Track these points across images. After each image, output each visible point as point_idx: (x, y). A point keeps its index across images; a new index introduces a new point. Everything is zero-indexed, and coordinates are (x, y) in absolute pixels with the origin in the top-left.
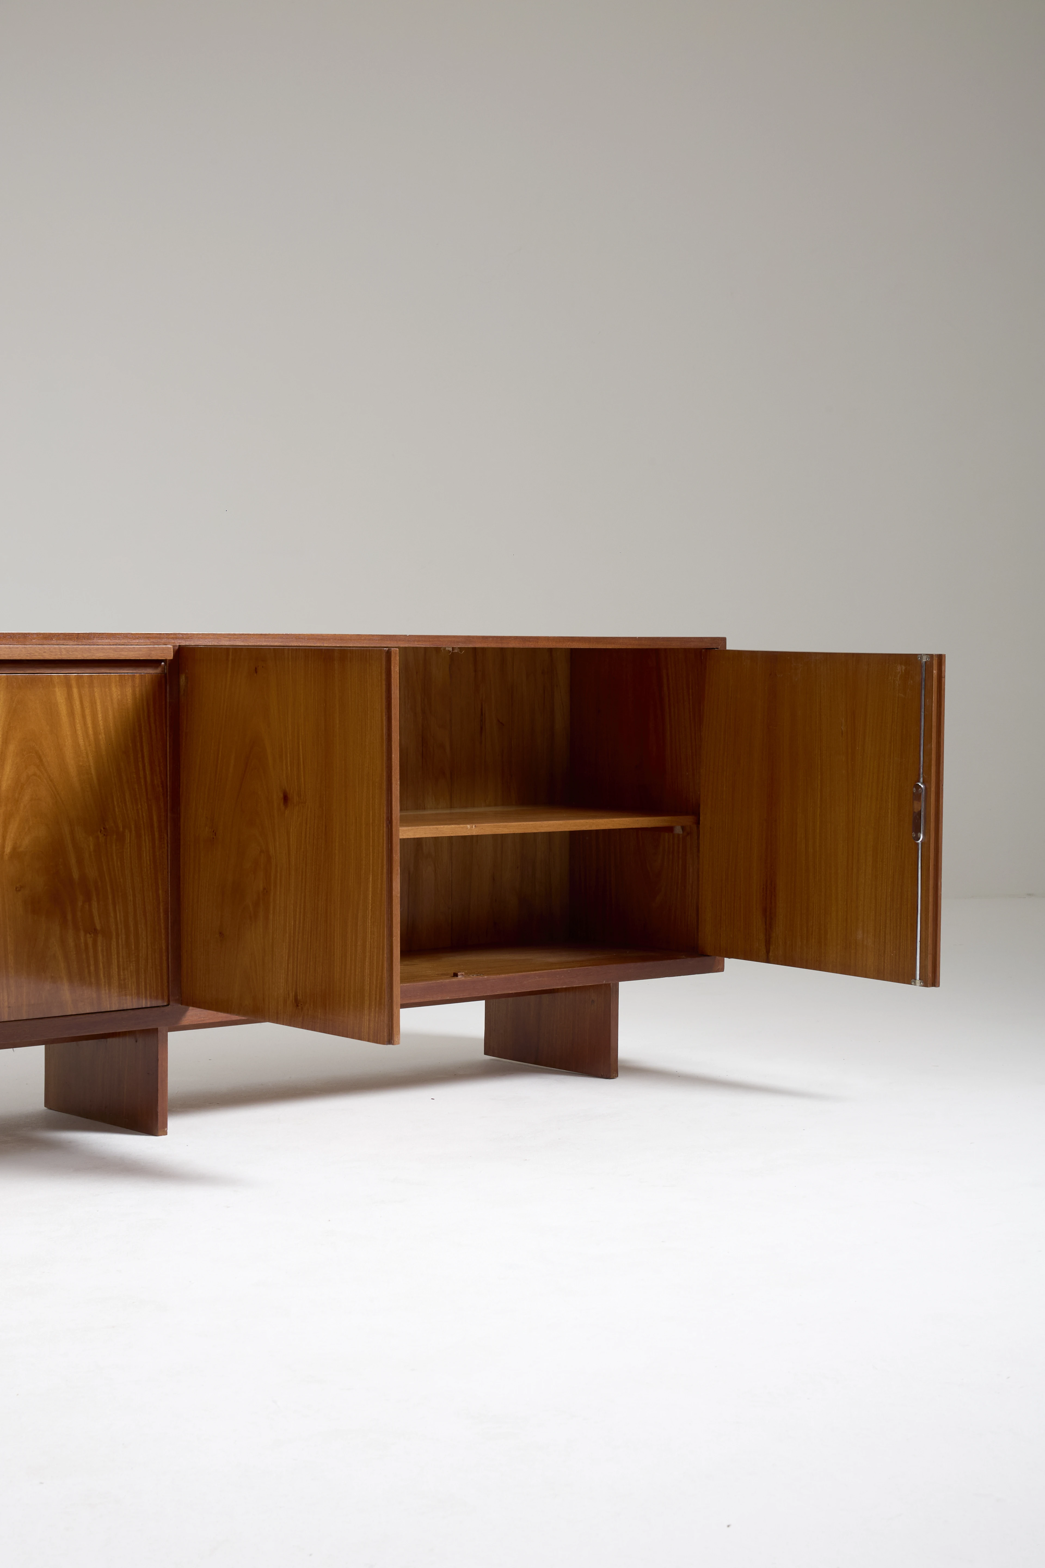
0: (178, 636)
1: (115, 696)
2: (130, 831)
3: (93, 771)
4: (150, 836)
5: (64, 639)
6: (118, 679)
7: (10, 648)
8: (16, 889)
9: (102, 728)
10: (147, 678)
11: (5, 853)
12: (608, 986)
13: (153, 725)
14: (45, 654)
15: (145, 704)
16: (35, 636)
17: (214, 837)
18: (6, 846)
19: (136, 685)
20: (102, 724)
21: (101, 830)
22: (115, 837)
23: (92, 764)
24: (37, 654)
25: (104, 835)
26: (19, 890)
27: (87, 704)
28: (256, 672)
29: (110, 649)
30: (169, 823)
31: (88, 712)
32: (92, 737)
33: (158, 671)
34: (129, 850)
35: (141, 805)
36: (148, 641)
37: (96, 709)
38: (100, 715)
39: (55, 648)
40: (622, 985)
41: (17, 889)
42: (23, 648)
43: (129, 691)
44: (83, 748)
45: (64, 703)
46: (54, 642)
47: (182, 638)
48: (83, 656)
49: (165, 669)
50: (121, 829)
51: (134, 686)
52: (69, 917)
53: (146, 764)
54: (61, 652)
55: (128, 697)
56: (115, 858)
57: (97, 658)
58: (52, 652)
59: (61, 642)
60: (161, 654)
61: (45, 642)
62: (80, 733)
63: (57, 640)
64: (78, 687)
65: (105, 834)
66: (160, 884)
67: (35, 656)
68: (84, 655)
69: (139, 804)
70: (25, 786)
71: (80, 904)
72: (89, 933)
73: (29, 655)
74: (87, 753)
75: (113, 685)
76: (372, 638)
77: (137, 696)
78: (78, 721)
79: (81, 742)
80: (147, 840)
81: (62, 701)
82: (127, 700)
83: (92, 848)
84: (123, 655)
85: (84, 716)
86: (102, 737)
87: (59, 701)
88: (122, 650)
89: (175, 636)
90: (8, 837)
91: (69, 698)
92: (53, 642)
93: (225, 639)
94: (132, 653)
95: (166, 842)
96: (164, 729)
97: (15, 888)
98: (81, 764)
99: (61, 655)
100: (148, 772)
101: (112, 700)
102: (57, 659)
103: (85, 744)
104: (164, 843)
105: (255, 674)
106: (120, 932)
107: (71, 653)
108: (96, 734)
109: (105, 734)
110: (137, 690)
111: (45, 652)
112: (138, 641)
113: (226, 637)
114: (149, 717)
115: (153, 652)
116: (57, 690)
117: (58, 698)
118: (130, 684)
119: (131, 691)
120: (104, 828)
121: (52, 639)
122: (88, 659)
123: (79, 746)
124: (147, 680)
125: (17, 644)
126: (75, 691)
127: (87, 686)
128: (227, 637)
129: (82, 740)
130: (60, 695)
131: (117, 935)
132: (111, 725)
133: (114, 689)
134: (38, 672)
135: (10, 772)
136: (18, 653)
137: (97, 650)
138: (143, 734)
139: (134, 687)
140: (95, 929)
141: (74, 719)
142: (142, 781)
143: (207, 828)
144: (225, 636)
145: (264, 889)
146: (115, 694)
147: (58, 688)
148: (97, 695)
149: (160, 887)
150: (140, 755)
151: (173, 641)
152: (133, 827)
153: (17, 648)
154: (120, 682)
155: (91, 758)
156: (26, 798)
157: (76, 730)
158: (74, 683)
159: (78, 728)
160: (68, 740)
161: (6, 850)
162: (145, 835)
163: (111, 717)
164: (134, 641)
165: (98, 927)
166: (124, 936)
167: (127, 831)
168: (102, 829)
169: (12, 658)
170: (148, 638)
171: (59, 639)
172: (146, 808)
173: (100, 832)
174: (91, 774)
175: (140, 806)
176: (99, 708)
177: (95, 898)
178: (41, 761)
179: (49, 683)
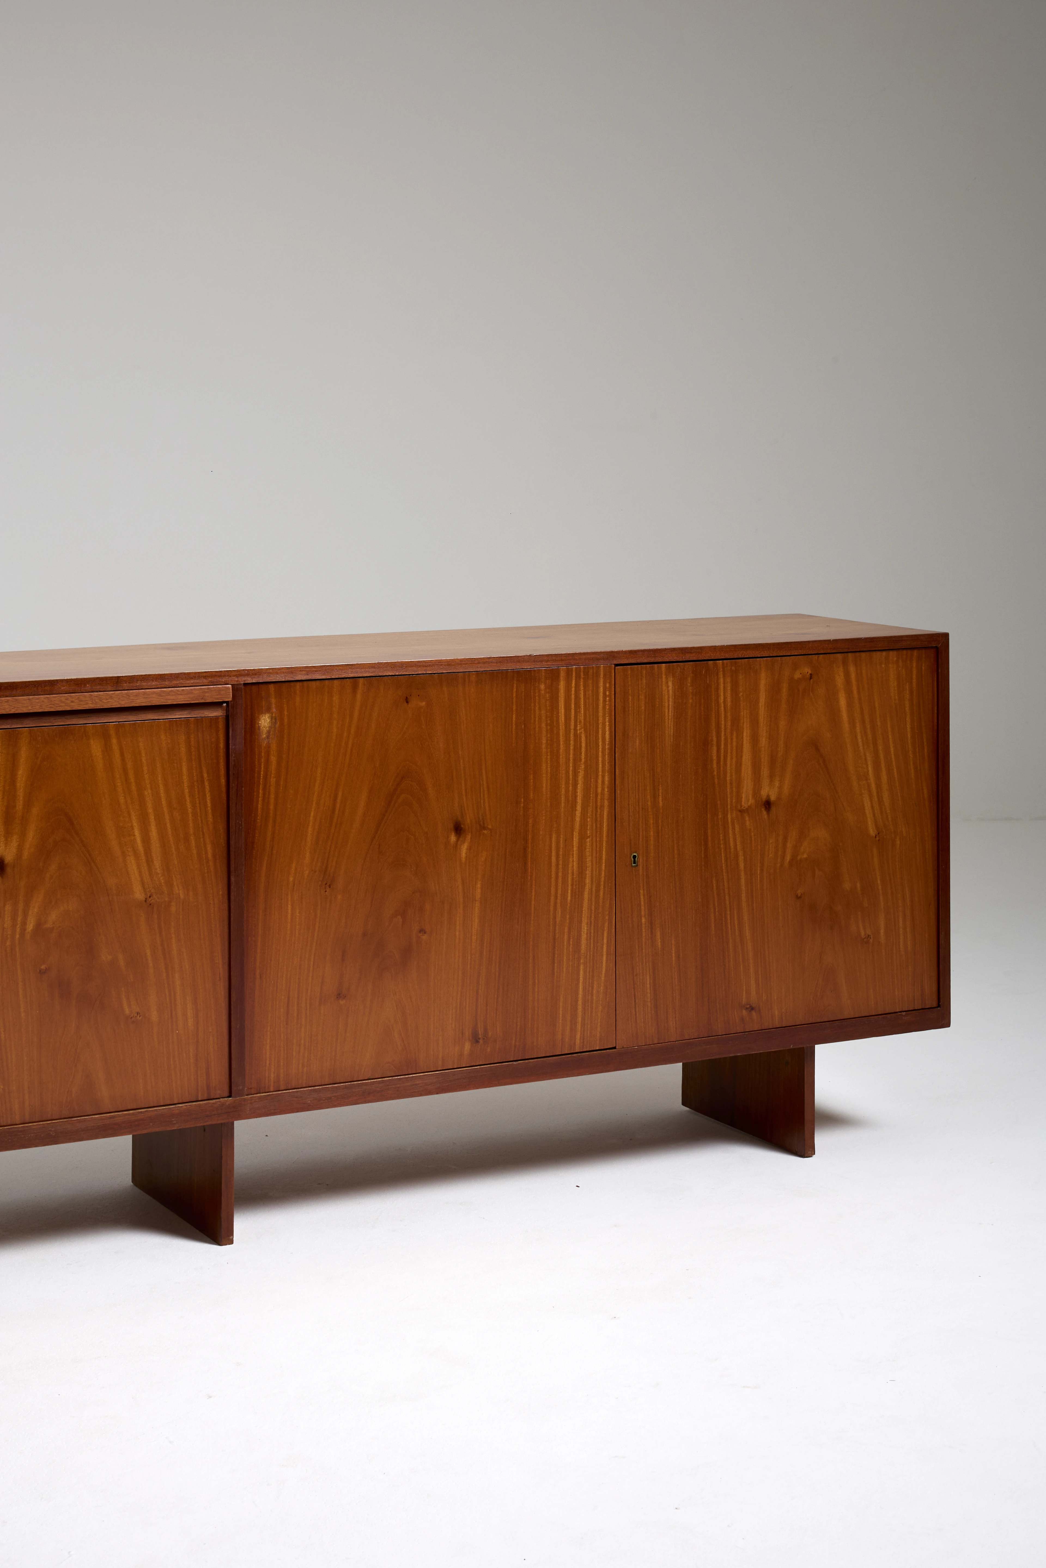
0: (243, 672)
1: (163, 745)
5: (101, 685)
6: (167, 725)
8: (40, 972)
9: (147, 782)
10: (204, 722)
11: (27, 931)
12: (802, 1050)
16: (64, 683)
18: (28, 923)
19: (190, 731)
20: (147, 777)
24: (63, 704)
26: (44, 973)
27: (128, 756)
28: (407, 702)
31: (130, 765)
33: (218, 713)
36: (205, 681)
37: (141, 761)
38: (145, 768)
39: (84, 697)
40: (819, 1048)
42: (45, 698)
44: (124, 807)
45: (102, 757)
46: (88, 688)
47: (248, 675)
48: (119, 704)
49: (226, 711)
54: (92, 700)
55: (180, 745)
57: (138, 705)
58: (81, 701)
59: (97, 688)
60: (218, 695)
61: (77, 689)
62: (120, 789)
63: (91, 686)
64: (118, 737)
68: (121, 702)
70: (52, 854)
74: (129, 812)
75: (160, 733)
76: (487, 660)
77: (192, 743)
78: (118, 776)
79: (122, 799)
81: (98, 755)
82: (179, 749)
84: (170, 700)
85: (125, 770)
87: (95, 758)
88: (169, 693)
89: (239, 673)
90: (30, 913)
91: (107, 750)
92: (86, 689)
93: (301, 672)
94: (181, 697)
97: (38, 970)
99: (92, 703)
101: (160, 749)
102: (87, 708)
103: (127, 802)
105: (406, 704)
107: (105, 701)
110: (191, 736)
111: (72, 702)
112: (192, 682)
113: (302, 671)
115: (207, 694)
116: (92, 742)
117: (93, 752)
118: (182, 730)
119: (182, 738)
121: (85, 685)
122: (126, 706)
123: (120, 804)
125: (42, 693)
126: (114, 741)
127: (128, 735)
128: (304, 671)
130: (96, 748)
133: (162, 739)
135: (33, 839)
137: (138, 695)
139: (187, 733)
141: (113, 773)
144: (302, 669)
146: (164, 743)
147: (94, 739)
148: (141, 746)
151: (236, 679)
153: (42, 698)
156: (53, 866)
157: (115, 786)
158: (111, 733)
159: (118, 784)
160: (106, 799)
161: (27, 927)
163: (159, 769)
164: (188, 682)
170: (205, 677)
171: (95, 685)
174: (134, 835)
176: (144, 759)
178: (72, 823)
179: (84, 735)
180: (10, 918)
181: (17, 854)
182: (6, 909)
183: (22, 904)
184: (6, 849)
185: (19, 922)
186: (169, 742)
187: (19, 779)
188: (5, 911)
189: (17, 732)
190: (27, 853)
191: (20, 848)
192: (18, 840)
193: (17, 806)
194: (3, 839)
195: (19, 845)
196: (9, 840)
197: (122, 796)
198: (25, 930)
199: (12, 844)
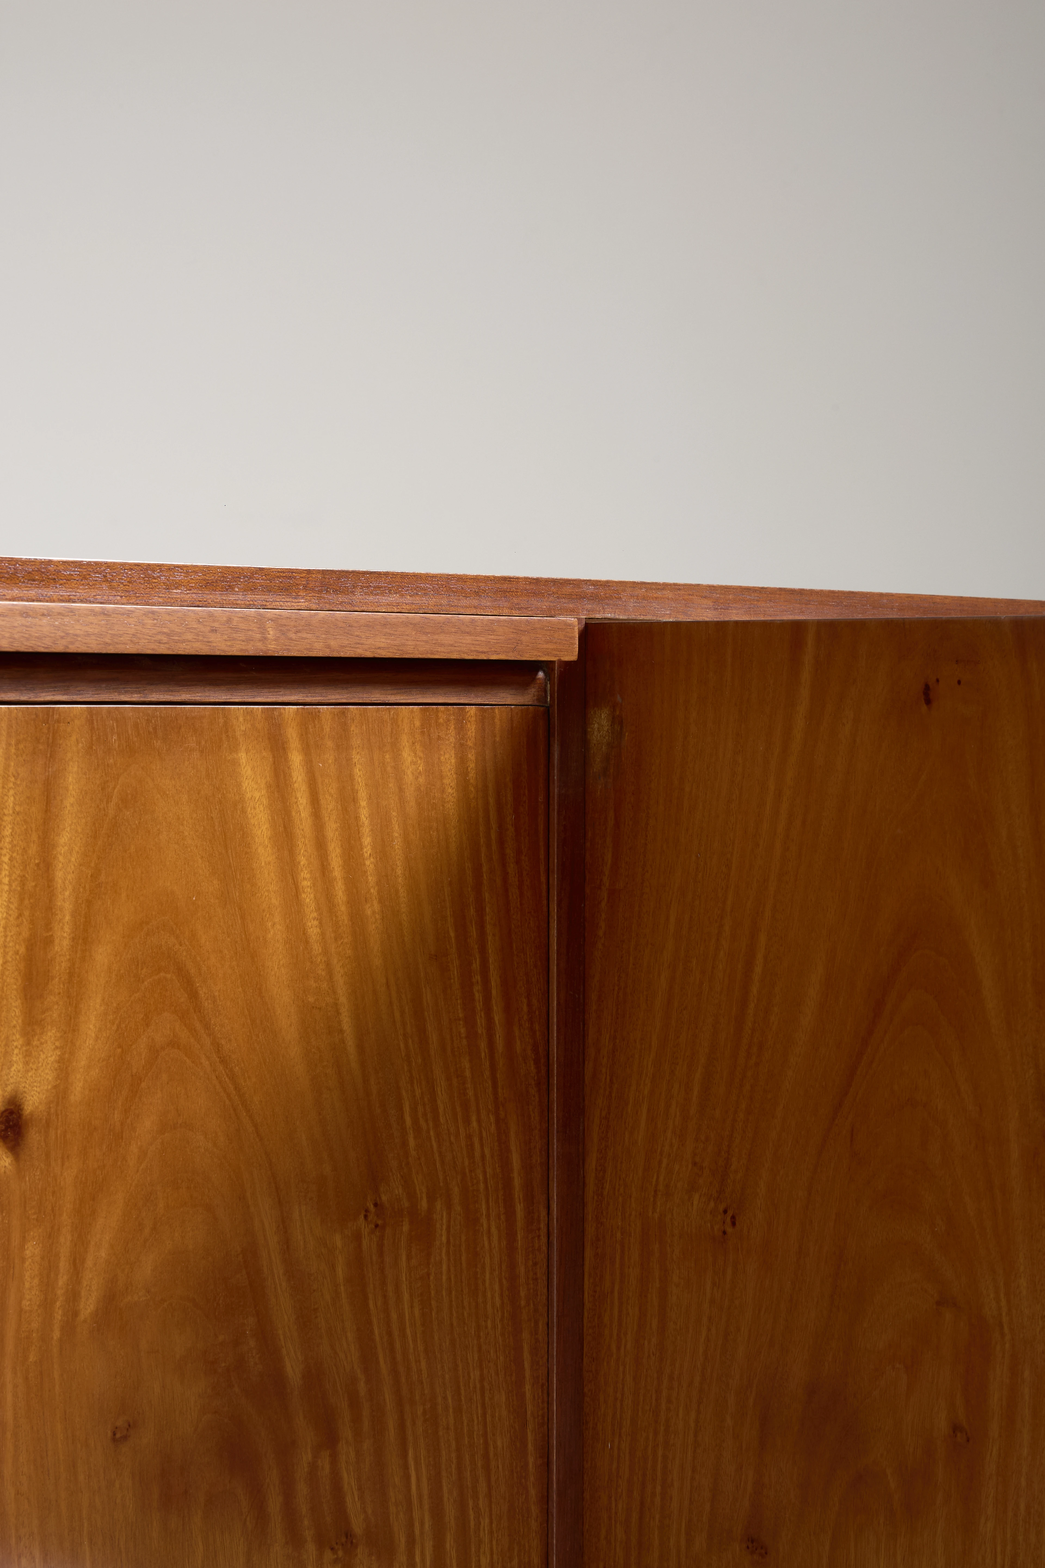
1: (409, 778)
2: (449, 1207)
3: (346, 1023)
4: (503, 1217)
5: (268, 590)
6: (417, 723)
7: (104, 613)
8: (114, 1434)
9: (372, 879)
10: (497, 721)
11: (82, 1317)
13: (512, 868)
14: (213, 637)
15: (492, 800)
16: (179, 577)
17: (729, 1230)
18: (83, 1293)
19: (470, 743)
20: (372, 866)
21: (367, 1211)
22: (406, 1228)
23: (343, 999)
24: (189, 636)
25: (377, 1226)
26: (125, 1438)
27: (330, 805)
28: (928, 702)
29: (406, 624)
30: (554, 1173)
31: (332, 829)
32: (343, 909)
33: (527, 697)
34: (444, 1267)
35: (479, 1121)
37: (357, 818)
38: (367, 840)
39: (245, 618)
41: (118, 1436)
42: (146, 614)
43: (448, 760)
44: (317, 948)
45: (265, 801)
46: (237, 597)
48: (329, 647)
49: (546, 691)
50: (424, 1204)
51: (462, 745)
52: (274, 1504)
53: (494, 992)
54: (263, 630)
55: (446, 781)
56: (406, 1297)
57: (369, 655)
58: (236, 629)
59: (259, 598)
60: (547, 642)
61: (210, 597)
62: (308, 898)
63: (245, 590)
64: (306, 750)
65: (380, 1222)
66: (527, 1365)
67: (184, 641)
68: (333, 643)
69: (474, 1118)
70: (143, 1085)
71: (305, 1457)
72: (332, 1549)
73: (165, 639)
74: (328, 965)
75: (405, 741)
77: (472, 774)
78: (303, 861)
79: (313, 929)
80: (494, 1230)
81: (257, 795)
82: (443, 791)
83: (341, 1272)
84: (442, 645)
85: (321, 844)
86: (372, 909)
87: (249, 795)
90: (89, 1263)
91: (279, 784)
92: (232, 598)
94: (468, 639)
95: (544, 1230)
96: (543, 879)
97: (110, 1434)
98: (311, 999)
99: (264, 639)
100: (498, 1017)
101: (401, 790)
103: (323, 934)
104: (539, 1236)
105: (924, 707)
106: (417, 1532)
107: (293, 636)
108: (355, 900)
109: (380, 901)
110: (471, 756)
111: (214, 631)
114: (501, 843)
116: (242, 756)
117: (245, 784)
118: (452, 740)
119: (453, 761)
120: (376, 1205)
121: (230, 588)
122: (342, 655)
123: (307, 942)
124: (498, 727)
125: (124, 600)
126: (296, 759)
127: (330, 744)
129: (316, 923)
130: (251, 775)
131: (411, 1541)
132: (399, 872)
133: (407, 755)
134: (197, 697)
135: (97, 1038)
136: (132, 631)
137: (370, 626)
138: (487, 895)
139: (461, 747)
140: (349, 1535)
141: (292, 852)
142: (483, 1045)
143: (696, 1197)
145: (956, 1428)
146: (409, 772)
147: (247, 751)
148: (359, 773)
149: (528, 1373)
150: (476, 965)
152: (456, 1191)
153: (129, 613)
154: (423, 733)
155: (340, 980)
156: (147, 1124)
157: (297, 888)
158: (292, 734)
159: (305, 882)
160: (274, 925)
161: (82, 1304)
162: (488, 1216)
163: (398, 844)
165: (358, 1526)
166: (429, 1545)
167: (439, 1205)
168: (372, 1208)
169: (111, 650)
171: (253, 589)
172: (493, 1128)
173: (366, 1217)
174: (341, 1031)
175: (475, 1124)
176: (364, 814)
177: (346, 1432)
178: (193, 995)
179: (224, 737)
180: (36, 1281)
181: (55, 1087)
182: (28, 1253)
183: (69, 1237)
184: (27, 1071)
185: (60, 1292)
186: (421, 768)
187: (61, 858)
188: (23, 1260)
189: (56, 717)
190: (81, 1084)
191: (64, 1069)
192: (57, 1044)
193: (57, 941)
194: (21, 1042)
195: (60, 1060)
196: (35, 1043)
197: (314, 919)
198: (76, 1314)
199: (43, 1056)
